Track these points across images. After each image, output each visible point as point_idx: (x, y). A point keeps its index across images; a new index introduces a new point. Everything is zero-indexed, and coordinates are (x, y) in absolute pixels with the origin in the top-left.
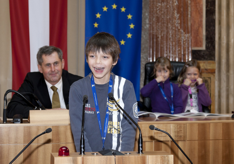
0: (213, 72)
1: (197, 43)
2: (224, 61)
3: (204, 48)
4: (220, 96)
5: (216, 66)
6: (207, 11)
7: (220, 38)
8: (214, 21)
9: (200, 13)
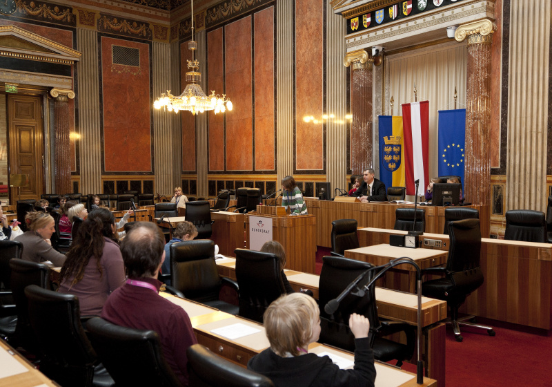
0: (505, 182)
1: (495, 164)
2: (512, 175)
3: (499, 167)
4: (508, 197)
5: (507, 178)
6: (502, 144)
7: (509, 161)
8: (506, 150)
9: (498, 146)
